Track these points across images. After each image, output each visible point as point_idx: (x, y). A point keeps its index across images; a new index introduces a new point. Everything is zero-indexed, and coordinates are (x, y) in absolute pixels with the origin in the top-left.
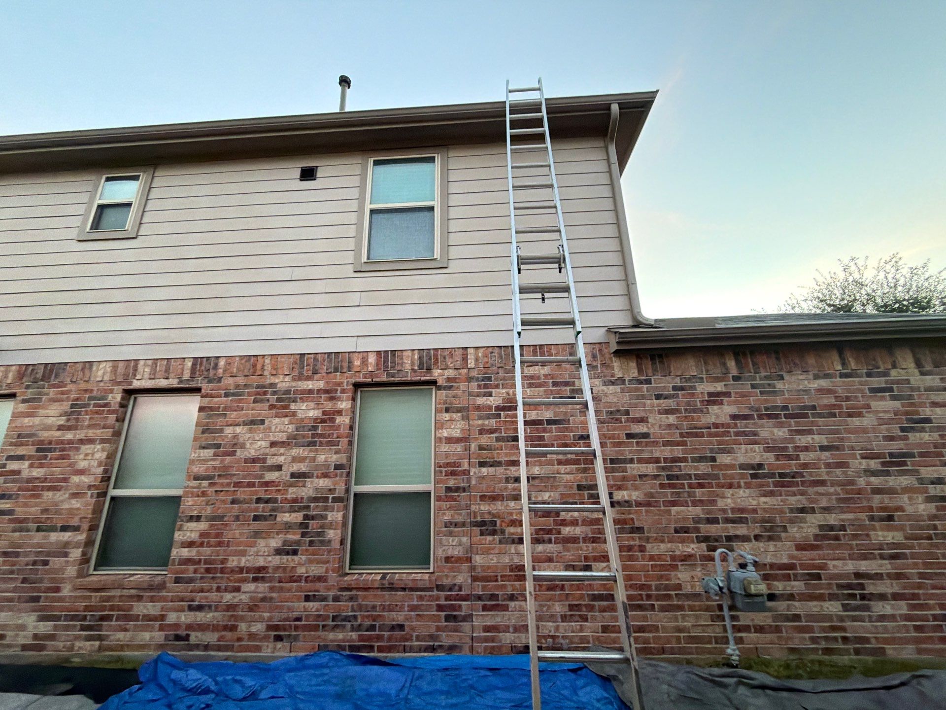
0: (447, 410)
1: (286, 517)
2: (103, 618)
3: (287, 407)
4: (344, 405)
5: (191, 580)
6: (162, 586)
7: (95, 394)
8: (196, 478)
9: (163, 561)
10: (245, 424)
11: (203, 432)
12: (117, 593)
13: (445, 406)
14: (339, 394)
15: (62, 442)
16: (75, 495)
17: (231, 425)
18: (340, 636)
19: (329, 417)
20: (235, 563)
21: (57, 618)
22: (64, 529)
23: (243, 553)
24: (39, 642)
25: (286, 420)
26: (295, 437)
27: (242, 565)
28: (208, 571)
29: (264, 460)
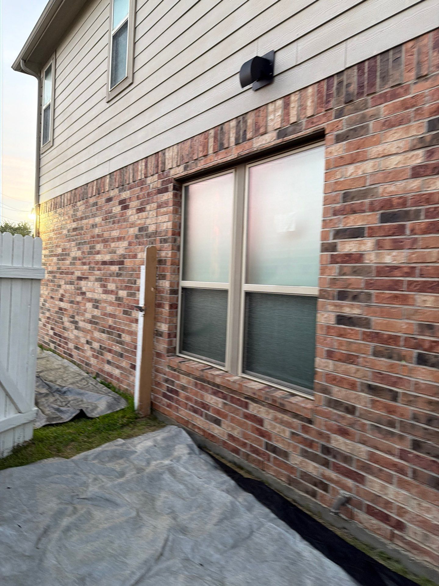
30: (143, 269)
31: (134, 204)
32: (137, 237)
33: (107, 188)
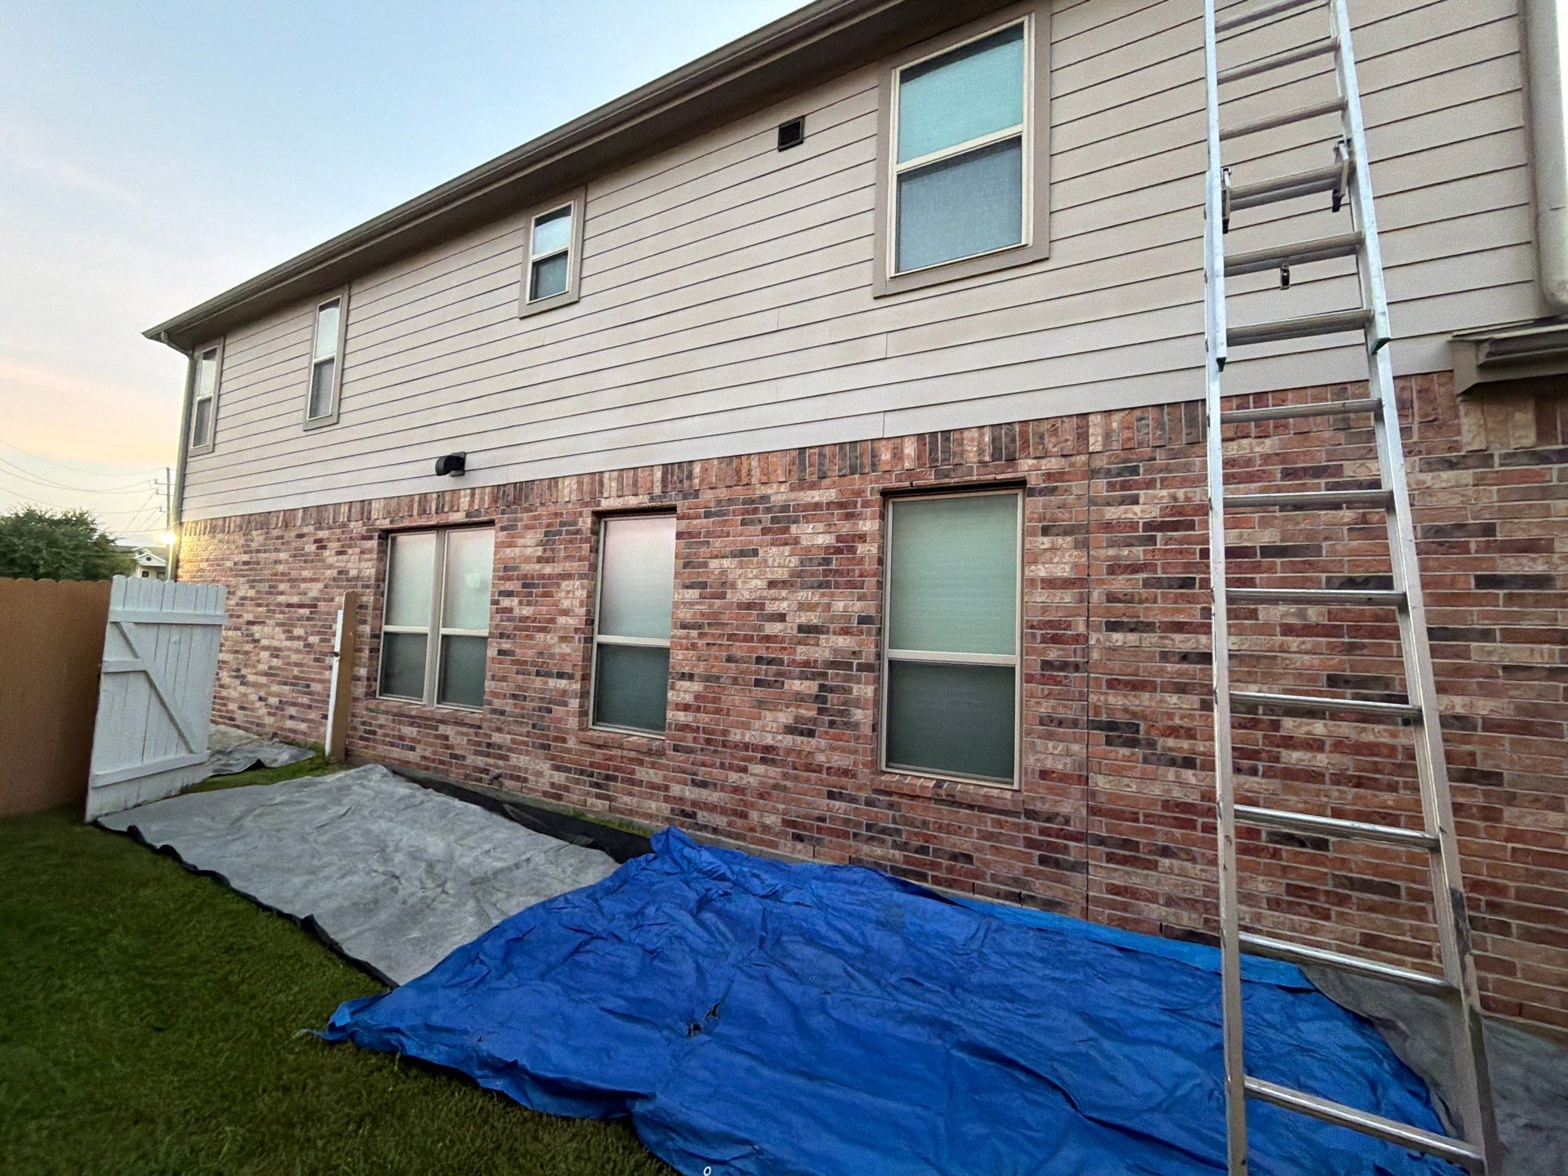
0: (1046, 531)
1: (797, 685)
2: (608, 778)
3: (786, 530)
4: (869, 526)
5: (690, 751)
6: (661, 753)
7: (565, 518)
8: (684, 626)
9: (659, 724)
10: (733, 555)
11: (686, 566)
12: (619, 753)
13: (1040, 525)
14: (859, 509)
15: (542, 577)
16: (563, 639)
17: (716, 557)
18: (879, 851)
19: (846, 545)
20: (738, 738)
21: (568, 770)
22: (560, 675)
23: (746, 726)
24: (557, 792)
25: (787, 550)
26: (799, 575)
27: (747, 739)
28: (708, 741)
29: (762, 606)
30: (341, 613)
31: (334, 546)
32: (334, 579)
33: (299, 523)
